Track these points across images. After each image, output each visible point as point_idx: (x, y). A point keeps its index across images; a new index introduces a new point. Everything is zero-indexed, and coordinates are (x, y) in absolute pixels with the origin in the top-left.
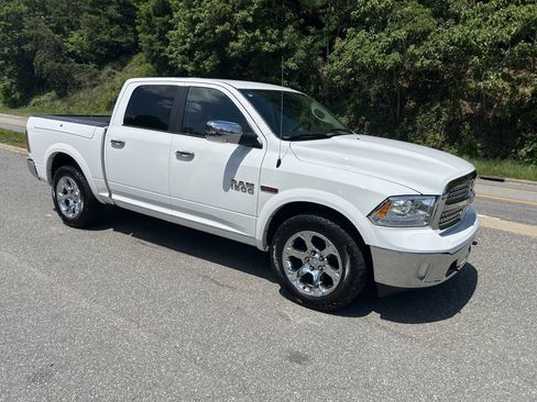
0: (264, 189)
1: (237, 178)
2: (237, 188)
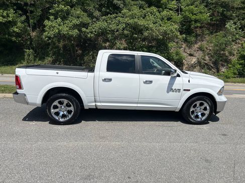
0: (184, 90)
1: (174, 88)
2: (173, 91)
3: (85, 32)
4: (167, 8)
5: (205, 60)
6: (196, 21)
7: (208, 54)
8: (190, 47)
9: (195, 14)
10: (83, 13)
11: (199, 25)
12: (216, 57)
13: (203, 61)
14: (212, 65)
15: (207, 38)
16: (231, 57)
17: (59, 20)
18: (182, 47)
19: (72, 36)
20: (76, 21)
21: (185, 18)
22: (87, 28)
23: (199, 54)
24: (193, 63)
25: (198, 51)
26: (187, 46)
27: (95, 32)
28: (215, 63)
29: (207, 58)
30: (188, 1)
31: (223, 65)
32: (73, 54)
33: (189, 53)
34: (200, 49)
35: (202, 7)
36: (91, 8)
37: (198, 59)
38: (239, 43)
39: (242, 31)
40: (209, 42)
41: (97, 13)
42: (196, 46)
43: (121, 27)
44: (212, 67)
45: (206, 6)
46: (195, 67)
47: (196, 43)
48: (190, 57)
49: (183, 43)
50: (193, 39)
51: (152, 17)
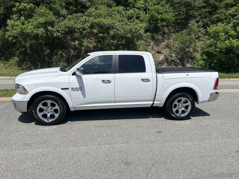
3: (51, 31)
4: (135, 7)
5: (172, 57)
6: (162, 20)
7: (174, 51)
8: (157, 45)
9: (161, 13)
10: (48, 11)
11: (165, 24)
12: (181, 54)
13: (170, 58)
14: (178, 61)
15: (174, 36)
16: (196, 54)
17: (23, 18)
18: (150, 45)
19: (37, 35)
20: (42, 20)
21: (152, 16)
22: (53, 27)
23: (166, 52)
24: (160, 60)
25: (165, 48)
26: (155, 43)
27: (62, 31)
28: (181, 60)
29: (173, 55)
30: (154, 1)
31: (188, 62)
32: (41, 54)
33: (156, 50)
34: (167, 46)
35: (167, 6)
36: (57, 6)
37: (165, 56)
38: (202, 41)
39: (204, 29)
40: (175, 40)
41: (64, 12)
42: (164, 44)
43: (87, 25)
44: (178, 63)
45: (171, 6)
46: (163, 63)
47: (163, 41)
48: (157, 54)
49: (151, 41)
50: (160, 37)
51: (118, 16)
